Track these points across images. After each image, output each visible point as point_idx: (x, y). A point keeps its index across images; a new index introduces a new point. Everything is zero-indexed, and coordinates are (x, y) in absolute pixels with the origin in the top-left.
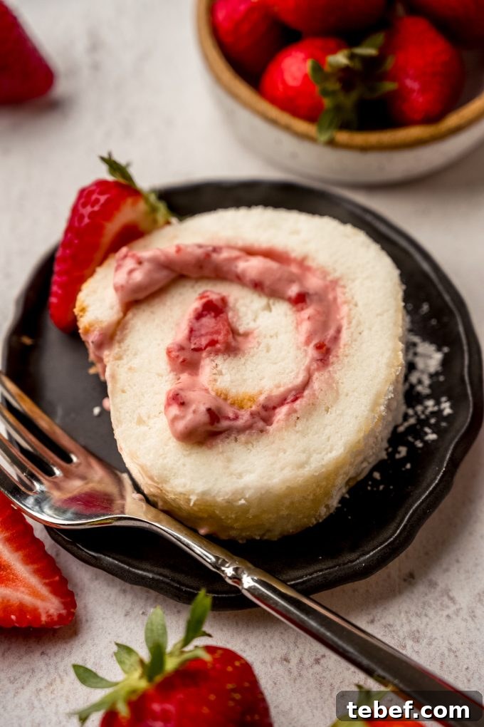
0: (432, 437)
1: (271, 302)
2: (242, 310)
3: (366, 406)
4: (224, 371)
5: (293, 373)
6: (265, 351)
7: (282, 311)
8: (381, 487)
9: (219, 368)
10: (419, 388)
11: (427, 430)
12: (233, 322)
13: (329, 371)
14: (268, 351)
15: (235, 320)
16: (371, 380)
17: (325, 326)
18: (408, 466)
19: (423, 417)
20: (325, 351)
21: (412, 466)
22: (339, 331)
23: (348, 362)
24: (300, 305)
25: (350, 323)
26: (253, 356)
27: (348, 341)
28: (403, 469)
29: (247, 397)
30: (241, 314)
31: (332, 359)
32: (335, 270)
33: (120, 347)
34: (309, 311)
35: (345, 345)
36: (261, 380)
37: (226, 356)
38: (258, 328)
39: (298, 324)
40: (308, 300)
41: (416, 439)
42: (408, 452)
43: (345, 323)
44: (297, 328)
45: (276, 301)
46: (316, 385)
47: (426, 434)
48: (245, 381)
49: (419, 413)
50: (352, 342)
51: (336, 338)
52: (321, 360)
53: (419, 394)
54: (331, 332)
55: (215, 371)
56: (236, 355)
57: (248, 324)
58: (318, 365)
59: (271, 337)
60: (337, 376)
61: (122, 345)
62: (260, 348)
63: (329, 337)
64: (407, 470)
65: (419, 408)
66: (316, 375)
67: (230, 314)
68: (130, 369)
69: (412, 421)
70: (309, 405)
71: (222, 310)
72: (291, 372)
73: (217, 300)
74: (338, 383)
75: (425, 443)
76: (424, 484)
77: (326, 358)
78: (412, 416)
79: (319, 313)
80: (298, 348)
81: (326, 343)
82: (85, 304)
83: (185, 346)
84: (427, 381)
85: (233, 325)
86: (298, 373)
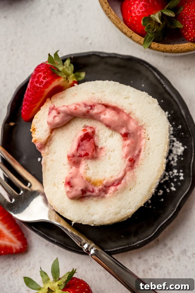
0: (173, 189)
1: (113, 133)
2: (101, 136)
3: (146, 190)
4: (90, 168)
5: (118, 171)
6: (108, 158)
7: (117, 138)
8: (150, 207)
9: (88, 166)
10: (172, 162)
11: (172, 184)
12: (96, 143)
13: (133, 172)
14: (109, 159)
15: (97, 141)
16: (150, 178)
17: (134, 149)
18: (162, 200)
19: (172, 177)
20: (132, 162)
21: (164, 200)
22: (140, 152)
23: (142, 168)
24: (125, 138)
25: (145, 148)
26: (103, 161)
27: (143, 158)
28: (160, 201)
29: (99, 181)
30: (100, 138)
31: (136, 166)
32: (142, 121)
33: (48, 149)
34: (128, 142)
35: (141, 159)
36: (105, 172)
37: (92, 161)
38: (106, 146)
39: (124, 147)
40: (129, 136)
41: (167, 188)
42: (163, 193)
43: (143, 147)
44: (122, 149)
45: (116, 133)
46: (127, 178)
47: (172, 186)
48: (98, 172)
49: (171, 175)
50: (145, 158)
51: (138, 155)
52: (131, 166)
53: (172, 165)
54: (137, 152)
55: (86, 168)
56: (96, 160)
57: (102, 144)
58: (129, 168)
59: (111, 151)
60: (136, 174)
61: (49, 148)
62: (106, 157)
63: (135, 154)
64: (161, 201)
65: (171, 173)
66: (128, 173)
67: (95, 139)
68: (52, 160)
69: (167, 178)
70: (123, 188)
71: (92, 137)
72: (118, 170)
73: (90, 132)
74: (136, 177)
75: (171, 190)
76: (167, 214)
77: (133, 165)
78: (167, 176)
79: (132, 142)
80: (122, 159)
81: (134, 158)
82: (35, 127)
83: (75, 154)
84: (176, 159)
85: (96, 144)
86: (121, 171)
